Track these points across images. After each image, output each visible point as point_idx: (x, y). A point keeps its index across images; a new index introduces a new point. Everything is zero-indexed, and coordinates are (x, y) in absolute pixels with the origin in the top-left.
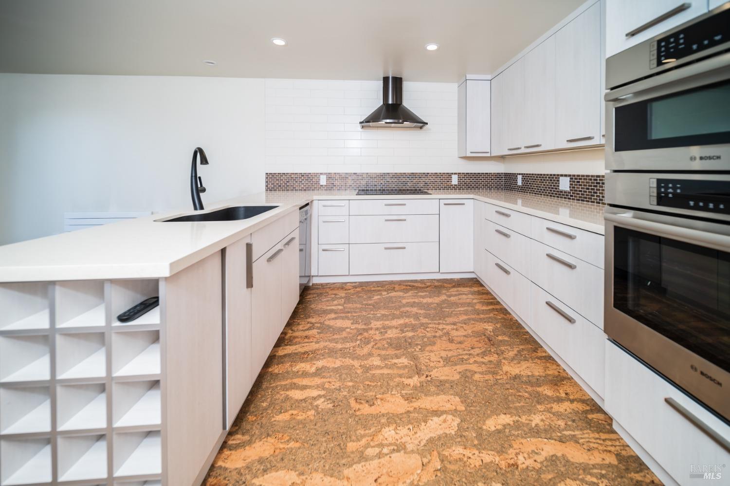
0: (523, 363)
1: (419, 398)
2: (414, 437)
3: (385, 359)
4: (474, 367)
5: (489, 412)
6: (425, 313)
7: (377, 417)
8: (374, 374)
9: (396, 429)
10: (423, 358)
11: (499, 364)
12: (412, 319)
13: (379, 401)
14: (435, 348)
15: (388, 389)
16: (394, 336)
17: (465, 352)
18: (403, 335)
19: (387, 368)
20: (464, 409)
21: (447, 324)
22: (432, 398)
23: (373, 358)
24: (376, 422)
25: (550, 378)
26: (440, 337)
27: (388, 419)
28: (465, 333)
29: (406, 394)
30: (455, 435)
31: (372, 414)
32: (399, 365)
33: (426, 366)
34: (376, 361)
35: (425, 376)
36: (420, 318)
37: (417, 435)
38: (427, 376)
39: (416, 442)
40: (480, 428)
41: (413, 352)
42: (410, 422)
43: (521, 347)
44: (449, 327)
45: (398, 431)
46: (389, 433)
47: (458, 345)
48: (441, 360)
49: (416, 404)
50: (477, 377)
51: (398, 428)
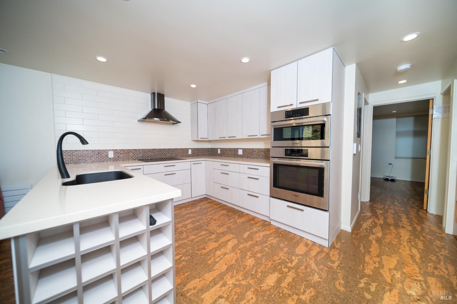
0: (242, 218)
3: (196, 235)
4: (229, 225)
5: (242, 233)
6: (197, 215)
7: (211, 251)
8: (196, 241)
10: (210, 228)
11: (235, 221)
13: (207, 247)
14: (211, 224)
15: (206, 242)
16: (192, 226)
17: (223, 222)
18: (195, 225)
19: (199, 237)
20: (235, 236)
22: (223, 238)
23: (191, 237)
25: (251, 219)
26: (210, 220)
27: (215, 250)
28: (218, 216)
29: (214, 241)
30: (238, 243)
31: (208, 251)
32: (203, 234)
33: (213, 231)
34: (193, 237)
36: (196, 217)
37: (228, 248)
38: (216, 233)
39: (229, 250)
40: (243, 238)
41: (205, 228)
42: (222, 247)
43: (238, 214)
44: (211, 216)
45: (221, 251)
46: (218, 253)
47: (219, 221)
48: (217, 227)
49: (220, 242)
50: (232, 227)
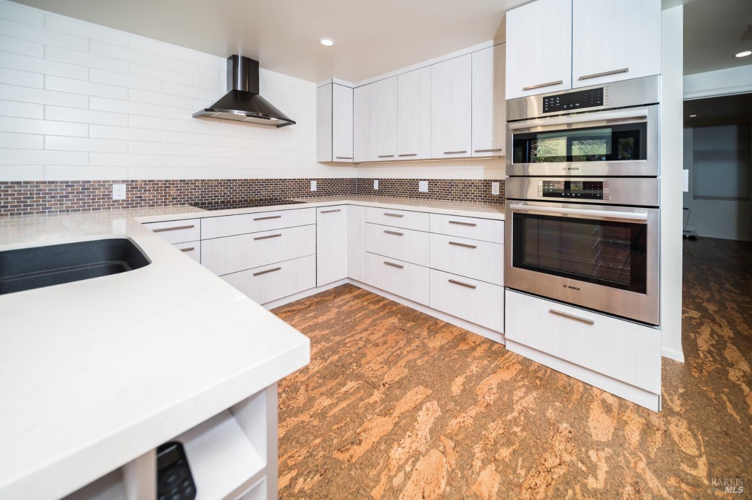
0: (437, 336)
1: (394, 407)
2: (418, 438)
3: (332, 394)
4: (411, 357)
5: (447, 382)
6: (331, 331)
7: (375, 448)
8: (335, 414)
9: (399, 445)
10: (366, 370)
11: (424, 345)
12: (323, 343)
13: (364, 435)
14: (369, 358)
15: (361, 419)
16: (320, 367)
17: (395, 349)
18: (328, 361)
19: (342, 401)
20: (431, 391)
21: (361, 333)
22: (403, 400)
23: (318, 401)
24: (378, 454)
25: (458, 337)
26: (365, 346)
27: (386, 442)
28: (381, 334)
29: (380, 411)
30: (443, 414)
31: (368, 450)
32: (351, 391)
33: (376, 377)
34: (326, 402)
35: (382, 386)
36: (330, 338)
37: (420, 435)
38: (384, 385)
39: (424, 441)
40: (452, 397)
41: (352, 372)
42: (405, 431)
43: (427, 325)
44: (364, 334)
45: (403, 445)
46: (397, 453)
47: (385, 346)
48: (382, 365)
49: (396, 413)
50: (419, 362)
51: (401, 443)
